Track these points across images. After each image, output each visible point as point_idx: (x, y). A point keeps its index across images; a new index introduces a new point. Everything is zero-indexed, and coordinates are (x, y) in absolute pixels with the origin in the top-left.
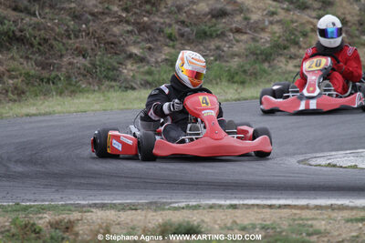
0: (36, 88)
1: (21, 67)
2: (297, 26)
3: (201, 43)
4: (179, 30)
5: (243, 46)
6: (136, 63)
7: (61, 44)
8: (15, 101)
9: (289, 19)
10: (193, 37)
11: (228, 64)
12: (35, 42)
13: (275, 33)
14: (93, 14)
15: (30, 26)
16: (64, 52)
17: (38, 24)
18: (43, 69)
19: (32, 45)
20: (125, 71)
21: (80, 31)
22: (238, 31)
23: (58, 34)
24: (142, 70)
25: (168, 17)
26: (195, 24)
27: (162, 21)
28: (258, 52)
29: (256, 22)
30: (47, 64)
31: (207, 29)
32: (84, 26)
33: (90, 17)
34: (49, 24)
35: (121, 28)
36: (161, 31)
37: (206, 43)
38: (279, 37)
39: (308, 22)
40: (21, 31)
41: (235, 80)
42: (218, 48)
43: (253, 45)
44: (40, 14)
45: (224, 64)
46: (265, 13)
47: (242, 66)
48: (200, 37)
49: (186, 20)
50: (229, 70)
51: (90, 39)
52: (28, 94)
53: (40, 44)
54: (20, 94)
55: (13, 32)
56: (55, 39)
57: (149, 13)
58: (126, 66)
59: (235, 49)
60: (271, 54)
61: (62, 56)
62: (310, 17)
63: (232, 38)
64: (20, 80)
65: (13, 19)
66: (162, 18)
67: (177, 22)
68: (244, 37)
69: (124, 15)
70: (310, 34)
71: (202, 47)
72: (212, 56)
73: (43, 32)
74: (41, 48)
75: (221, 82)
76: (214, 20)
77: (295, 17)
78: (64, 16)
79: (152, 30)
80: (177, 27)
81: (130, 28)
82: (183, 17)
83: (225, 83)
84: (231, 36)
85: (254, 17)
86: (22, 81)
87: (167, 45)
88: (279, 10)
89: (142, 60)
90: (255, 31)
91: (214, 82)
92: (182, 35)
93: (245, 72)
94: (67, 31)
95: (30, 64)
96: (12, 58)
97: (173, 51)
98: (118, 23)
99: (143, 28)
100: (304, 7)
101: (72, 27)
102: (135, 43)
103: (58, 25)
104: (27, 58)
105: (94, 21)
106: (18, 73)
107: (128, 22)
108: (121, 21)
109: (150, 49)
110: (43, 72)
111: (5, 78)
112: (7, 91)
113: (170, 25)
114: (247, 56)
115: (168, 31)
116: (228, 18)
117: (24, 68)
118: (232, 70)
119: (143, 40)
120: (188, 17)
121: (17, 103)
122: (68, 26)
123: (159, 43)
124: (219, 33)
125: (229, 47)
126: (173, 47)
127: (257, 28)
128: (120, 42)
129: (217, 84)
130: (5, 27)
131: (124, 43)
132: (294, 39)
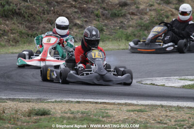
0: (24, 39)
1: (18, 28)
2: (163, 12)
3: (113, 19)
4: (102, 12)
5: (135, 22)
6: (79, 28)
7: (39, 17)
8: (13, 46)
9: (160, 8)
10: (109, 16)
11: (126, 31)
12: (26, 16)
13: (152, 16)
14: (57, 2)
15: (24, 7)
16: (41, 21)
17: (28, 6)
18: (29, 29)
19: (24, 17)
20: (72, 32)
21: (50, 11)
22: (133, 14)
23: (39, 12)
24: (81, 32)
25: (97, 5)
26: (110, 10)
27: (93, 7)
28: (142, 25)
29: (142, 10)
30: (32, 27)
31: (116, 12)
32: (52, 8)
33: (56, 4)
34: (34, 6)
35: (71, 10)
36: (92, 12)
37: (116, 19)
38: (154, 18)
39: (170, 10)
40: (19, 9)
41: (129, 39)
42: (122, 22)
43: (139, 21)
44: (30, 1)
45: (124, 31)
46: (147, 5)
47: (133, 32)
48: (113, 16)
49: (106, 7)
50: (126, 34)
51: (55, 15)
52: (20, 42)
53: (28, 17)
54: (16, 42)
55: (15, 10)
56: (37, 15)
57: (87, 3)
58: (73, 29)
59: (131, 23)
60: (149, 27)
61: (40, 23)
62: (171, 8)
63: (129, 17)
64: (16, 35)
65: (15, 3)
66: (94, 5)
67: (101, 8)
68: (136, 17)
69: (74, 3)
70: (170, 17)
71: (113, 22)
72: (119, 26)
73: (30, 10)
74: (29, 19)
75: (122, 40)
76: (120, 8)
77: (163, 7)
78: (42, 3)
79: (88, 12)
80: (101, 10)
81: (76, 10)
82: (105, 5)
83: (124, 41)
84: (129, 16)
85: (142, 7)
86: (18, 35)
87: (95, 20)
88: (155, 4)
89: (82, 27)
90: (141, 14)
91: (118, 40)
92: (103, 15)
93: (135, 35)
94: (43, 10)
95: (22, 27)
96: (14, 23)
97: (98, 23)
98: (70, 7)
99: (83, 10)
100: (168, 3)
101: (46, 8)
102: (79, 18)
103: (38, 7)
104: (21, 24)
105: (58, 6)
106: (16, 31)
107: (75, 7)
108: (72, 6)
109: (86, 21)
110: (29, 31)
111: (9, 34)
112: (10, 41)
113: (97, 10)
114: (136, 27)
115: (96, 12)
116: (128, 7)
117: (19, 29)
118: (128, 34)
119: (83, 17)
120: (107, 5)
121: (14, 47)
122: (44, 8)
123: (91, 19)
124: (123, 14)
125: (128, 22)
126: (99, 21)
127: (143, 13)
128: (70, 17)
129: (120, 41)
130: (11, 7)
131: (72, 18)
132: (162, 19)
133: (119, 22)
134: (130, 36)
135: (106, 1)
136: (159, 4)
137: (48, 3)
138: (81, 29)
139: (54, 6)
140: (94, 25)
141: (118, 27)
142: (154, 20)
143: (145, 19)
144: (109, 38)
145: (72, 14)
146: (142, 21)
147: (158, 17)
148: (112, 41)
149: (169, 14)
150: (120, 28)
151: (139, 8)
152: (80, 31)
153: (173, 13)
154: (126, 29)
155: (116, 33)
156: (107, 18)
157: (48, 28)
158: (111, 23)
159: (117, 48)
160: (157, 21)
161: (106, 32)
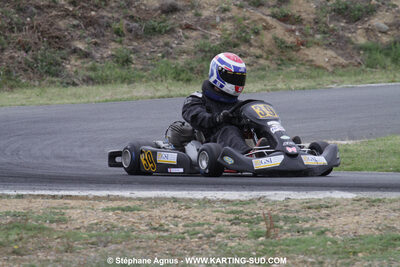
133: (162, 43)
134: (183, 71)
135: (136, 4)
136: (241, 7)
137: (20, 10)
138: (86, 60)
139: (32, 16)
140: (112, 50)
141: (160, 55)
142: (231, 38)
143: (213, 38)
144: (143, 77)
145: (67, 30)
146: (207, 41)
147: (237, 32)
148: (146, 82)
149: (260, 26)
150: (163, 57)
151: (201, 15)
152: (84, 63)
153: (267, 23)
154: (175, 58)
155: (154, 66)
156: (137, 37)
157: (20, 59)
158: (146, 47)
159: (150, 95)
160: (236, 40)
161: (136, 65)
